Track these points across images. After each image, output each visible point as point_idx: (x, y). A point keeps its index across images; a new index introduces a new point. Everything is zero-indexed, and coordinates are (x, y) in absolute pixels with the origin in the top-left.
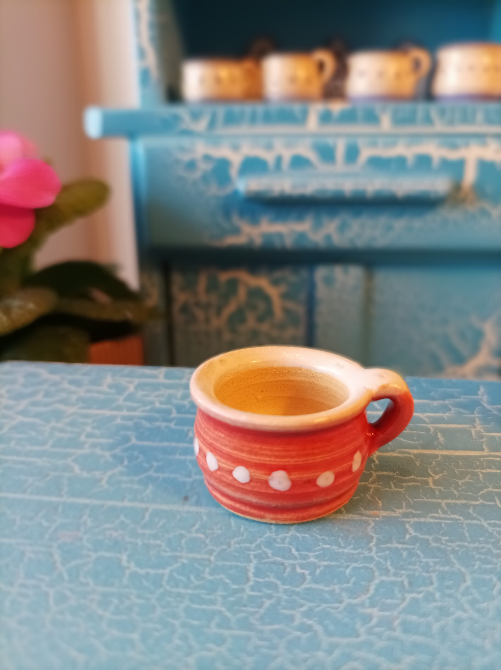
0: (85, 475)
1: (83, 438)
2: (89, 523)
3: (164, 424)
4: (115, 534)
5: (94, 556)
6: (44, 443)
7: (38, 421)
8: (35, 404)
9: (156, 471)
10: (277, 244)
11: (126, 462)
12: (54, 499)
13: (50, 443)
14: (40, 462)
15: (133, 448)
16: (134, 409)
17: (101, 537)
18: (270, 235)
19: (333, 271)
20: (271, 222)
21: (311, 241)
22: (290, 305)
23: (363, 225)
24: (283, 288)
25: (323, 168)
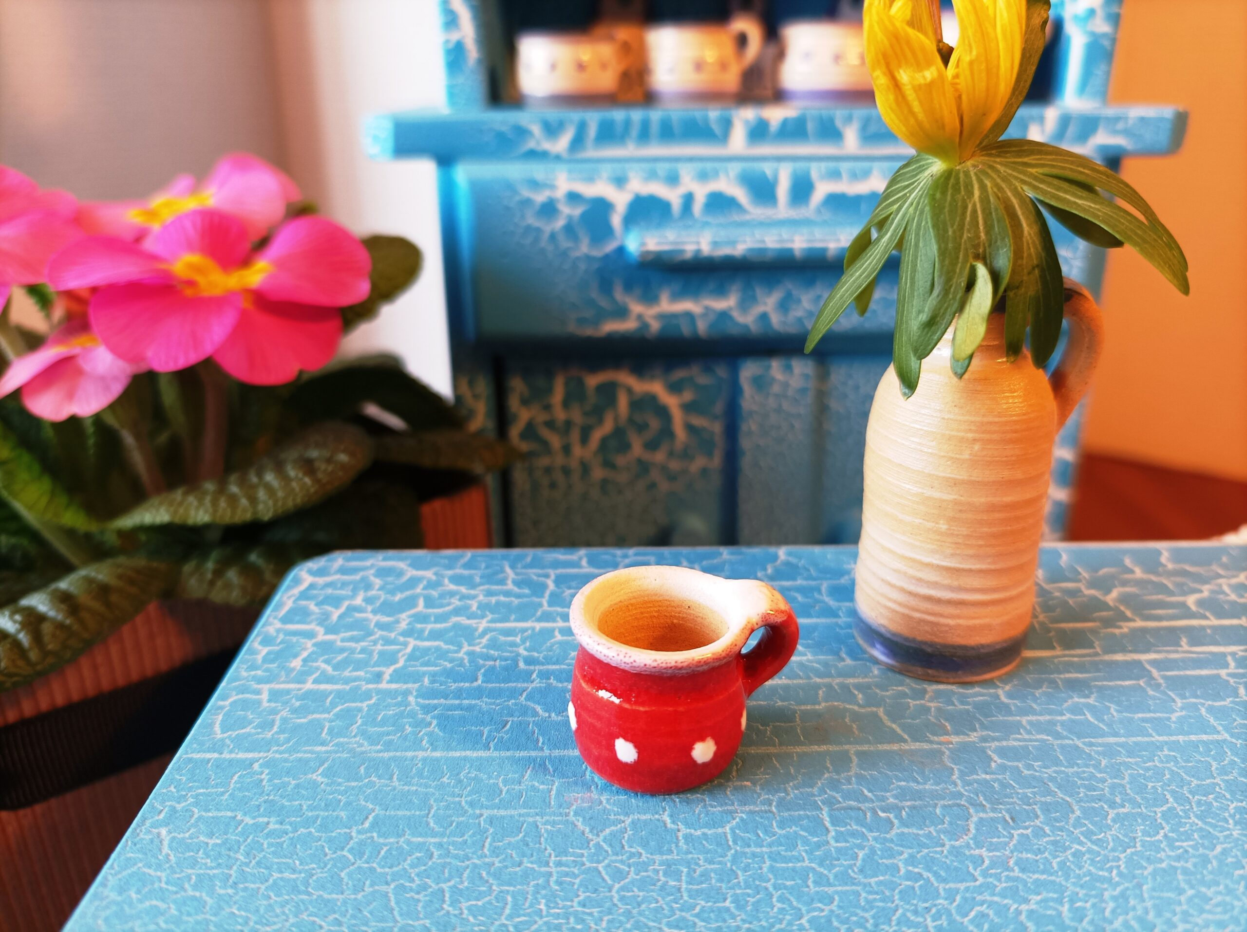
10: (686, 329)
18: (674, 316)
19: (769, 367)
20: (676, 297)
21: (737, 324)
22: (700, 421)
23: (818, 299)
24: (689, 395)
25: (757, 212)
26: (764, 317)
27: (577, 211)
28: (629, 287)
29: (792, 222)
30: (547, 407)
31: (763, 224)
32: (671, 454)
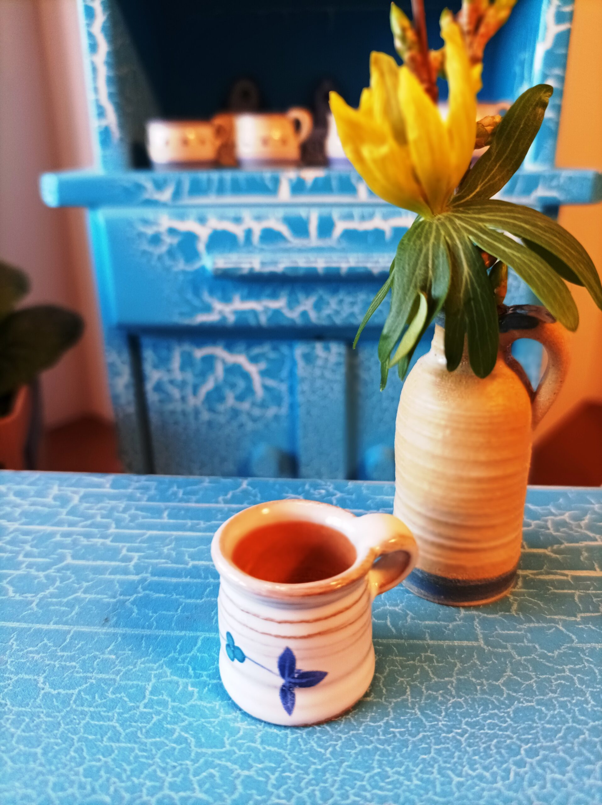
0: (18, 597)
3: (101, 541)
9: (85, 591)
10: (252, 322)
11: (58, 583)
15: (67, 567)
16: (75, 524)
18: (244, 312)
19: (314, 348)
20: (244, 299)
21: (288, 319)
22: (271, 383)
23: (341, 302)
24: (263, 365)
25: (296, 242)
26: (304, 314)
27: (175, 241)
28: (212, 292)
29: (319, 250)
30: (169, 371)
31: (300, 250)
32: (254, 404)
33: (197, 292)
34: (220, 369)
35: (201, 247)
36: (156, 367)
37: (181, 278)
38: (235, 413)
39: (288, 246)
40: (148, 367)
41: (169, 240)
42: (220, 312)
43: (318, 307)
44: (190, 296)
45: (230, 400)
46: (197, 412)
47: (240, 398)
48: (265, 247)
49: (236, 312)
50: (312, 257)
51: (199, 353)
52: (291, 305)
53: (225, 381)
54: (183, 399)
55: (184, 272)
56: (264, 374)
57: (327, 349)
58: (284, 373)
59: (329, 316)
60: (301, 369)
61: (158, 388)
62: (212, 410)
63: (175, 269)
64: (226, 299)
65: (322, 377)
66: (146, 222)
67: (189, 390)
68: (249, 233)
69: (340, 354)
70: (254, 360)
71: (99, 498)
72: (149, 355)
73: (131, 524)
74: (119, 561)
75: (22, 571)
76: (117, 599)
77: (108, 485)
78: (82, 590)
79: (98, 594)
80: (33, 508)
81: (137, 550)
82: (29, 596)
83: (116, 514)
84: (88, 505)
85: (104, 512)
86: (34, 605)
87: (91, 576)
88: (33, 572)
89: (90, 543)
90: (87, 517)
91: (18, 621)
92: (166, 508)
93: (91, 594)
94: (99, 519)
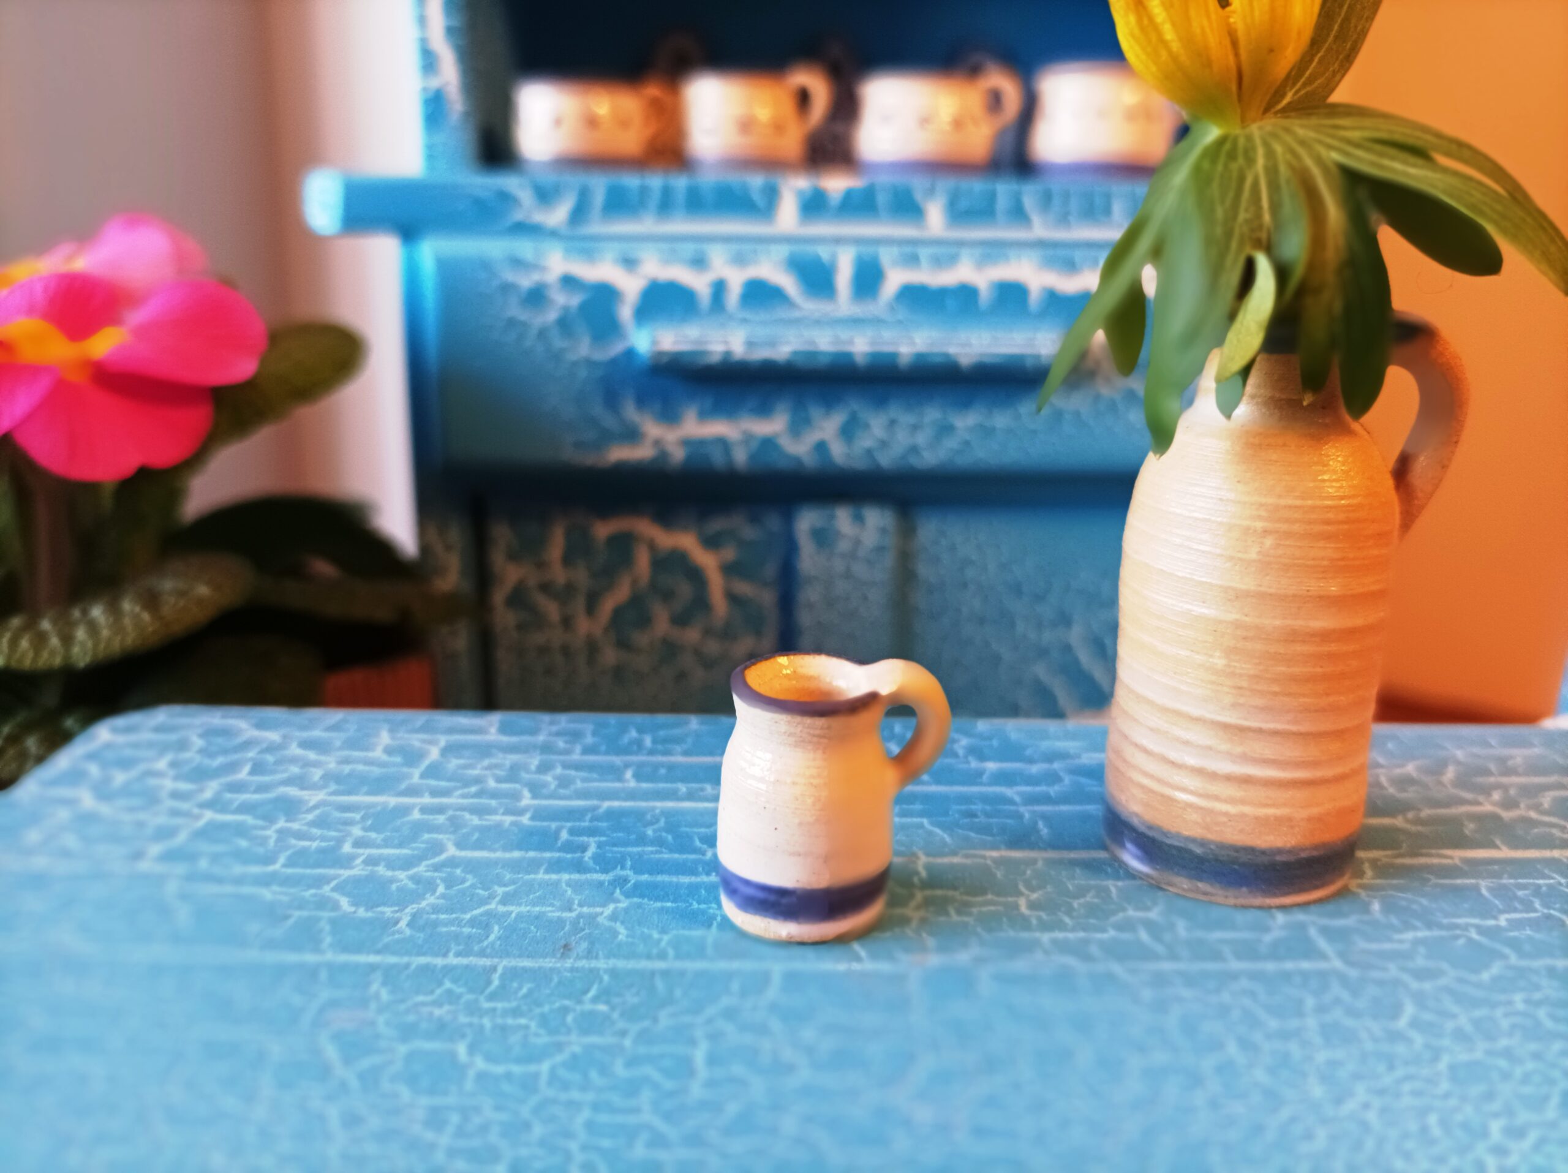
0: (362, 912)
1: (347, 848)
2: (385, 995)
3: (508, 819)
4: (437, 1012)
5: (403, 1049)
6: (269, 859)
7: (249, 819)
8: (238, 787)
9: (504, 902)
10: (718, 459)
11: (441, 889)
12: (310, 958)
13: (282, 859)
14: (267, 894)
15: (452, 863)
16: (446, 793)
17: (411, 1018)
18: (702, 443)
19: (832, 517)
20: (704, 415)
21: (789, 457)
22: (744, 588)
23: (893, 423)
24: (729, 553)
25: (809, 306)
26: (821, 447)
27: (575, 300)
28: (642, 401)
29: (855, 322)
30: (541, 565)
31: (818, 323)
32: (708, 632)
33: (611, 399)
34: (643, 561)
35: (626, 312)
36: (513, 556)
37: (583, 373)
38: (670, 649)
39: (796, 314)
40: (498, 558)
41: (561, 299)
42: (657, 443)
43: (848, 432)
44: (598, 409)
45: (662, 624)
46: (592, 648)
47: (681, 620)
48: (748, 315)
49: (686, 443)
50: (844, 334)
51: (603, 530)
52: (797, 427)
53: (653, 586)
54: (567, 622)
55: (590, 363)
56: (729, 570)
57: (859, 519)
58: (770, 570)
59: (869, 452)
60: (809, 560)
61: (518, 598)
62: (623, 644)
63: (572, 357)
64: (669, 416)
65: (848, 575)
66: (517, 263)
67: (579, 605)
68: (719, 288)
69: (883, 531)
70: (711, 542)
71: (485, 750)
72: (502, 534)
73: (562, 791)
74: (560, 850)
75: (358, 870)
76: (576, 913)
77: (493, 730)
78: (497, 899)
79: (534, 905)
80: (347, 769)
81: (592, 832)
82: (388, 911)
83: (525, 776)
84: (461, 762)
85: (501, 773)
86: (403, 924)
87: (508, 877)
88: (381, 870)
89: (484, 823)
90: (467, 782)
91: (378, 952)
92: (627, 766)
93: (520, 905)
94: (492, 784)
